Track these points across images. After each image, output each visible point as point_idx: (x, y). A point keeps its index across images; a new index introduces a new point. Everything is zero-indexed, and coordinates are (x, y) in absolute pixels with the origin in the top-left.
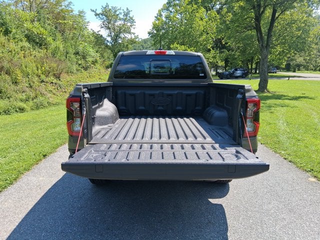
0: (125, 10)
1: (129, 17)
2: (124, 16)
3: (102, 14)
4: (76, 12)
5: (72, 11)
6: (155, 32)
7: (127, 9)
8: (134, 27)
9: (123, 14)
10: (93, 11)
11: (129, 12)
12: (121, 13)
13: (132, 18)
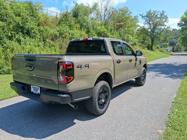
0: (162, 12)
1: (164, 16)
2: (160, 15)
3: (146, 17)
4: (133, 17)
5: (131, 17)
6: (183, 23)
7: (163, 11)
8: (167, 21)
9: (160, 14)
10: (141, 15)
11: (164, 12)
12: (158, 14)
13: (166, 16)
